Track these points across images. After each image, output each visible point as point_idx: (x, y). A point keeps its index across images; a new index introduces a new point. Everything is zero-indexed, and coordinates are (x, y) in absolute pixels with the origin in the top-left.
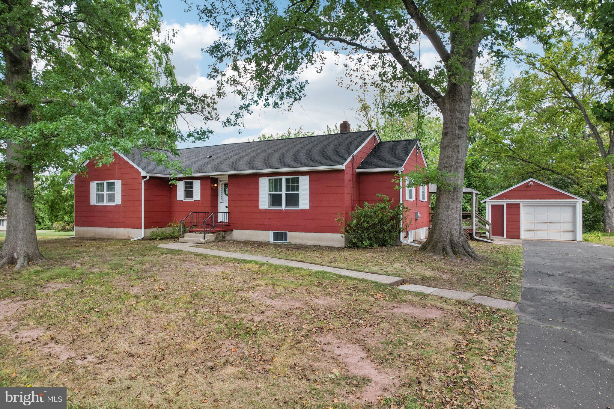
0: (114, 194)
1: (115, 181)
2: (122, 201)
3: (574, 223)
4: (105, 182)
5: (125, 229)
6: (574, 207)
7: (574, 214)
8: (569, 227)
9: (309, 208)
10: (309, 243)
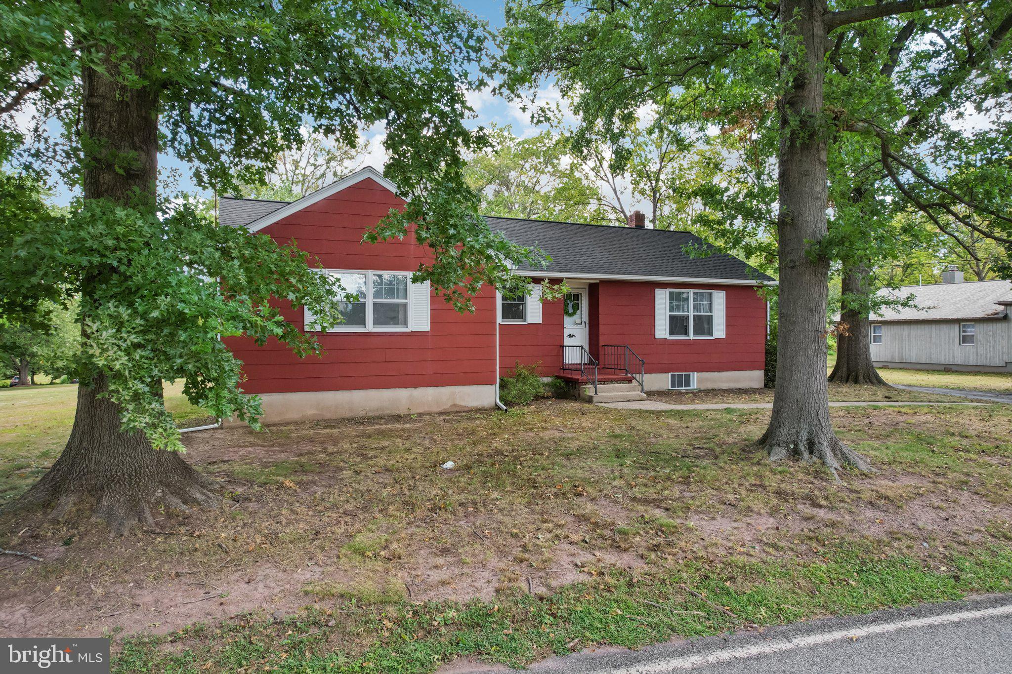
0: (405, 305)
2: (433, 322)
9: (724, 336)
10: (725, 386)
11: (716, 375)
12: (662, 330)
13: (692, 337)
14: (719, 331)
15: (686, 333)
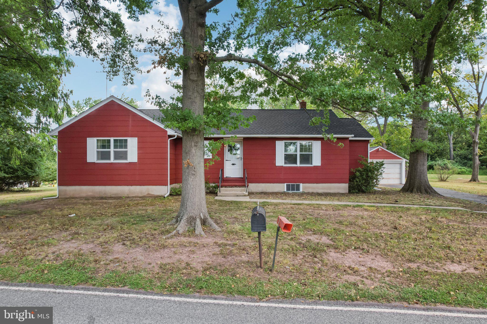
0: (126, 152)
1: (129, 139)
2: (139, 159)
3: (401, 173)
4: (112, 139)
5: (142, 187)
6: (401, 164)
7: (401, 168)
8: (398, 176)
9: (320, 165)
10: (320, 191)
11: (315, 185)
12: (280, 161)
13: (298, 165)
14: (317, 161)
15: (296, 163)
